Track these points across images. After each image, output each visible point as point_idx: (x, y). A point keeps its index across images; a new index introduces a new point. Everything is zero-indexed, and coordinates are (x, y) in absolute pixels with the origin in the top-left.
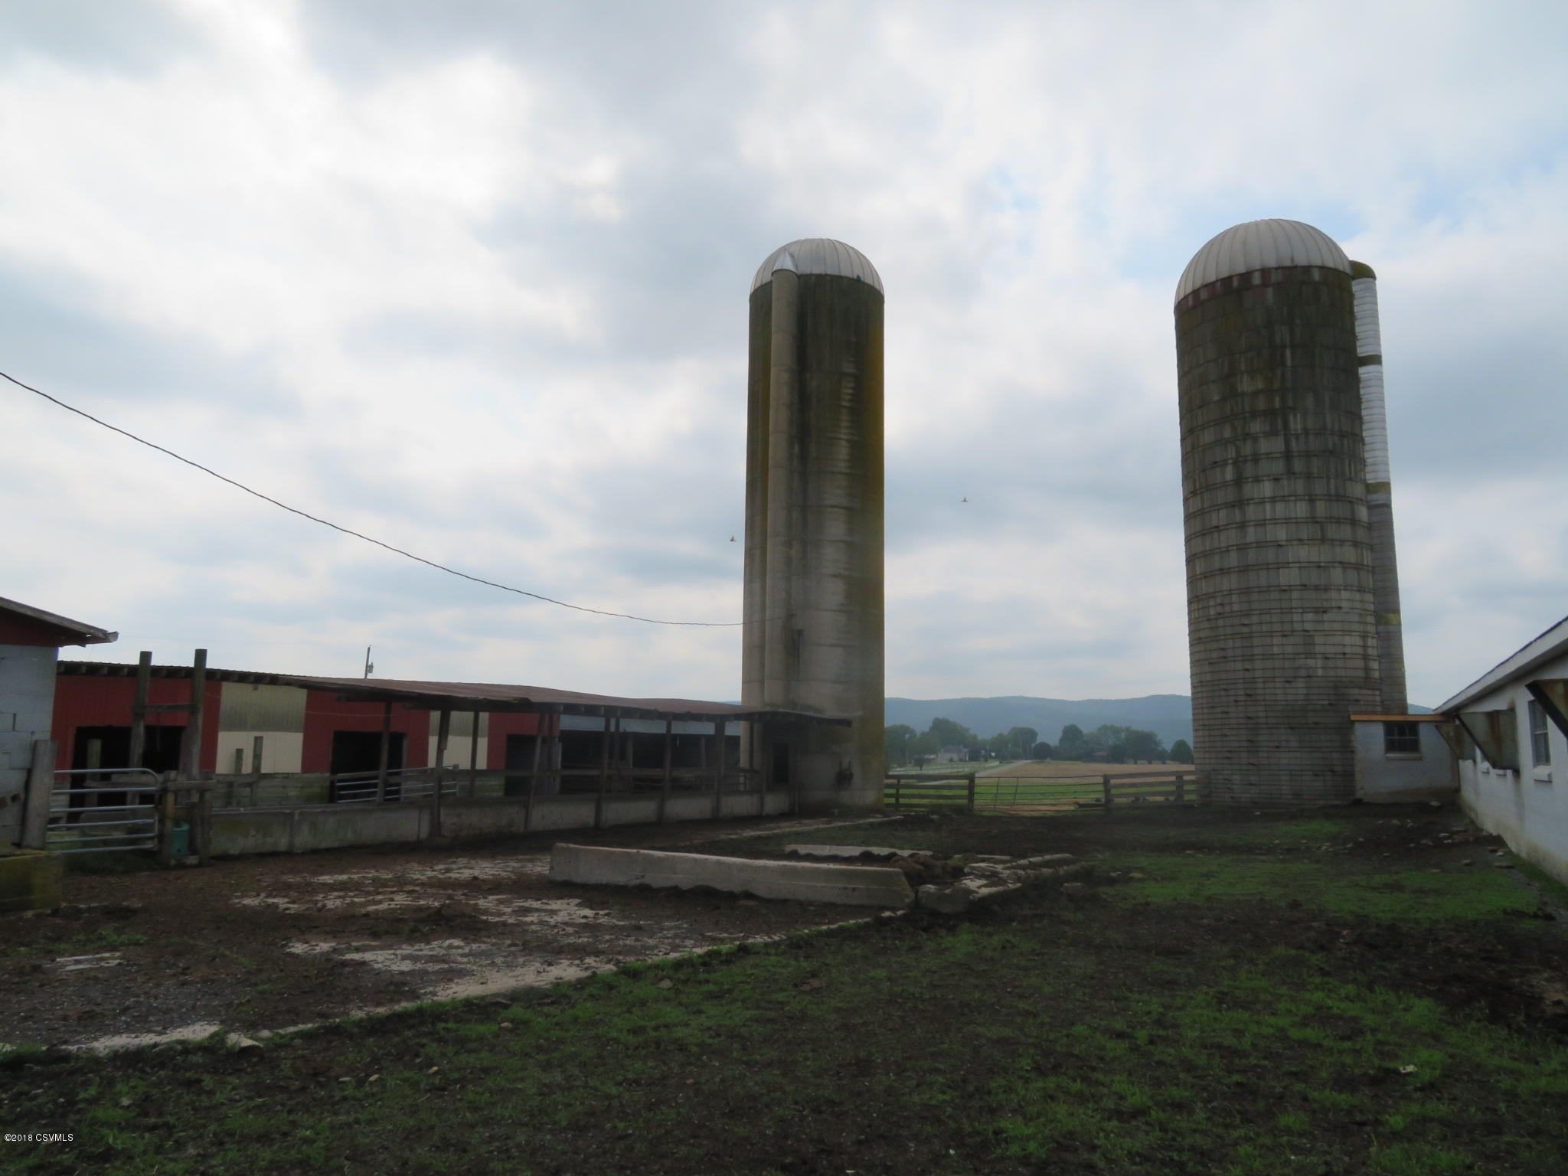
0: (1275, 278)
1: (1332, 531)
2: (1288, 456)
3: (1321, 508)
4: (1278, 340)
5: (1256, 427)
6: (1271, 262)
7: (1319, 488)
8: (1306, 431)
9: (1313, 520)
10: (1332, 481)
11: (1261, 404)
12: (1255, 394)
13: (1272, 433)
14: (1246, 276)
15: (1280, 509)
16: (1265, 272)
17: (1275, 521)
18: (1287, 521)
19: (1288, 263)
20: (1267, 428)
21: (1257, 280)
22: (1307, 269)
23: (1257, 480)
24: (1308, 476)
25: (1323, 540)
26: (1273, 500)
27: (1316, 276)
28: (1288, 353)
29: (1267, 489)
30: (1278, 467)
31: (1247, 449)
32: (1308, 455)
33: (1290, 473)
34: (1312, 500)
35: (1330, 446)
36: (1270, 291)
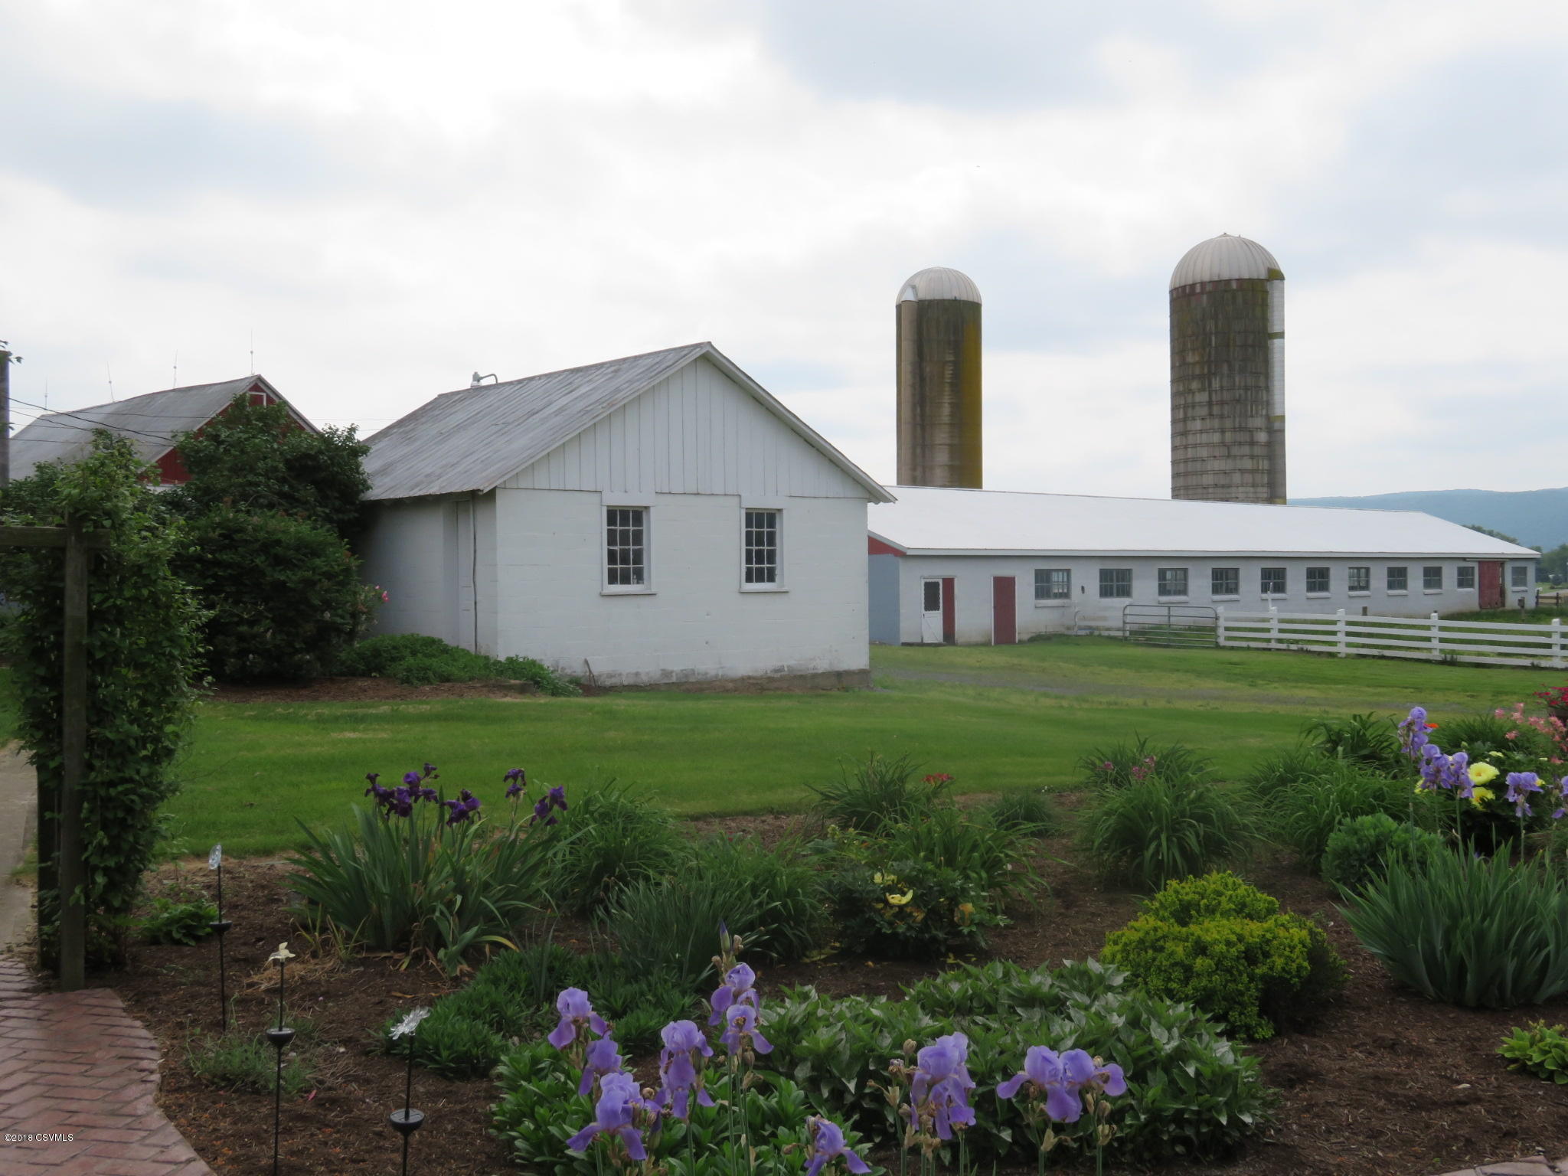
0: (1208, 288)
1: (1235, 451)
2: (1210, 404)
3: (1228, 437)
4: (1208, 328)
5: (1195, 385)
6: (1206, 278)
7: (1228, 423)
8: (1222, 388)
9: (1223, 444)
10: (1237, 420)
11: (1197, 371)
12: (1194, 364)
13: (1202, 390)
14: (1193, 286)
15: (1205, 438)
16: (1203, 284)
17: (1201, 445)
18: (1208, 445)
19: (1216, 279)
20: (1200, 386)
21: (1198, 289)
22: (1228, 281)
23: (1194, 419)
24: (1222, 417)
25: (1229, 456)
26: (1201, 432)
27: (1234, 285)
28: (1213, 338)
29: (1198, 425)
30: (1204, 411)
31: (1190, 399)
32: (1222, 403)
33: (1211, 415)
34: (1223, 431)
35: (1237, 396)
36: (1205, 297)
